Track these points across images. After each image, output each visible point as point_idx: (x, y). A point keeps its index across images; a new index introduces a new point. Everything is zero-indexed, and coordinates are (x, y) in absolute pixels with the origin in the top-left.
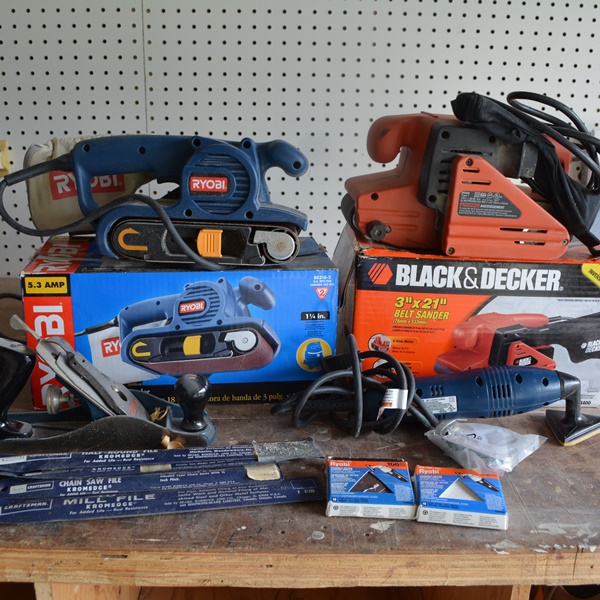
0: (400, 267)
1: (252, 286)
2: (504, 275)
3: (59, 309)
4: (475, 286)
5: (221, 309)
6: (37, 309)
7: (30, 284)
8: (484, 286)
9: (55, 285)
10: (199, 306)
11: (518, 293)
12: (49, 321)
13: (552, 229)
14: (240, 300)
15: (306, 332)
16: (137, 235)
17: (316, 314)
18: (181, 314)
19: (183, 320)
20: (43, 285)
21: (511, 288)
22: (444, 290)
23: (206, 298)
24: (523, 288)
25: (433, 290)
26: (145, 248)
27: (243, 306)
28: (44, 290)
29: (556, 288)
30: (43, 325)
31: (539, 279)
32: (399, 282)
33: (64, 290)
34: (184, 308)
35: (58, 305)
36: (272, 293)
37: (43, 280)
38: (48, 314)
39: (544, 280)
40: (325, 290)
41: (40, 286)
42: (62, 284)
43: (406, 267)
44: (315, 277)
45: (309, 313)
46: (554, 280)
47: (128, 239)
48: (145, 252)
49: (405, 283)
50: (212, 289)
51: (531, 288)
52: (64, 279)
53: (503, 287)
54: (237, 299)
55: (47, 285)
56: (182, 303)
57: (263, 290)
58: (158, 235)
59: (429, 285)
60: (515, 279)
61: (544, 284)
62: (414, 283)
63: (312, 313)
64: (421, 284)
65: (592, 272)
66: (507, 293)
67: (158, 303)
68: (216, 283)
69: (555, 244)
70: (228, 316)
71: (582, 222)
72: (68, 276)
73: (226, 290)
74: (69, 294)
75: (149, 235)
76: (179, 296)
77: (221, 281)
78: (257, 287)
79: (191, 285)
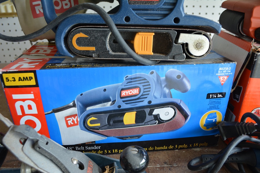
1: (175, 76)
3: (32, 96)
5: (151, 93)
6: (15, 97)
7: (7, 78)
9: (25, 79)
10: (135, 91)
12: (25, 104)
14: (166, 86)
15: (208, 107)
16: (87, 38)
17: (217, 94)
18: (121, 98)
19: (123, 101)
20: (17, 79)
23: (141, 86)
26: (93, 49)
27: (167, 91)
28: (18, 83)
30: (22, 107)
33: (33, 82)
34: (124, 93)
35: (30, 93)
36: (189, 81)
37: (17, 76)
38: (24, 100)
40: (226, 78)
41: (15, 80)
42: (31, 78)
44: (220, 69)
45: (212, 94)
47: (80, 41)
48: (93, 52)
50: (145, 79)
52: (32, 75)
54: (163, 86)
55: (20, 79)
56: (122, 90)
57: (182, 79)
58: (103, 38)
63: (214, 94)
67: (105, 90)
68: (149, 74)
70: (156, 98)
72: (34, 72)
73: (155, 79)
74: (37, 85)
75: (96, 38)
76: (120, 85)
77: (152, 73)
78: (179, 77)
79: (130, 76)
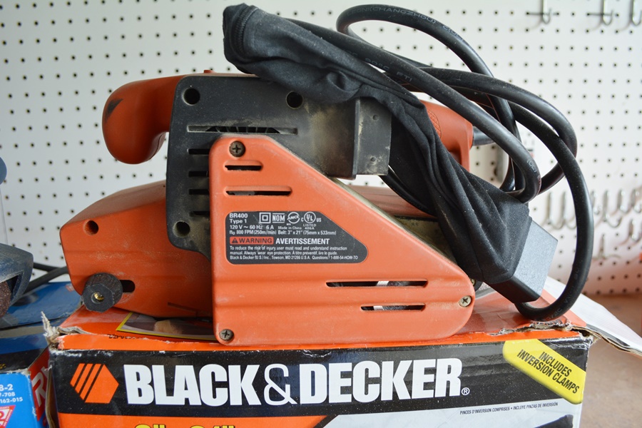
0: (130, 370)
2: (346, 375)
4: (287, 398)
8: (306, 398)
11: (378, 406)
13: (436, 277)
21: (362, 398)
22: (227, 411)
24: (387, 396)
25: (204, 411)
29: (455, 391)
31: (419, 378)
32: (133, 399)
39: (430, 378)
40: (6, 411)
43: (142, 369)
46: (449, 377)
49: (146, 400)
51: (403, 395)
53: (347, 399)
59: (195, 401)
60: (369, 381)
61: (429, 386)
62: (163, 399)
64: (177, 400)
65: (523, 355)
66: (355, 408)
69: (446, 307)
71: (498, 260)
